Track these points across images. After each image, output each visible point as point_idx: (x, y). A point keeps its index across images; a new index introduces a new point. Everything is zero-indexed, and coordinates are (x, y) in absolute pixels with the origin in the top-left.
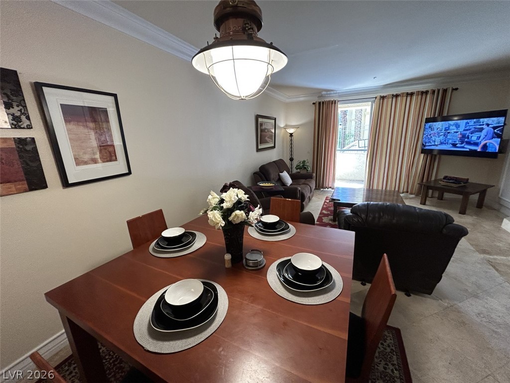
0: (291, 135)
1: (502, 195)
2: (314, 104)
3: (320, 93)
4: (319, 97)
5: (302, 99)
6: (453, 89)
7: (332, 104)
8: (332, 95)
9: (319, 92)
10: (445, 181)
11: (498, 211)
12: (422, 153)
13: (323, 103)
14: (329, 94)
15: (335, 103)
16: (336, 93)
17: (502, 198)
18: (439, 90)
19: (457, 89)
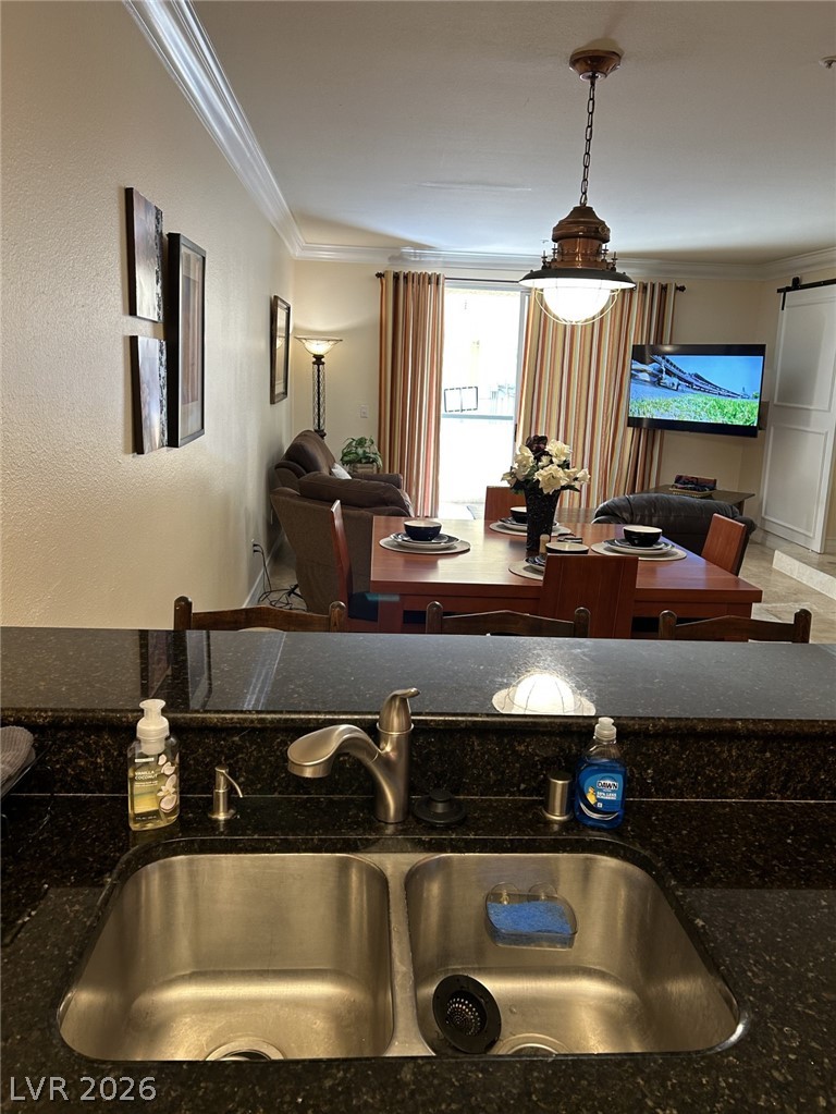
0: (318, 359)
1: (766, 514)
2: (379, 275)
3: (398, 248)
4: (392, 258)
5: (325, 255)
6: (677, 288)
7: (429, 283)
8: (427, 259)
9: (395, 248)
10: (679, 486)
11: (762, 544)
12: (629, 426)
13: (406, 277)
14: (421, 255)
15: (437, 284)
16: (438, 256)
17: (766, 517)
18: (653, 286)
19: (682, 289)
